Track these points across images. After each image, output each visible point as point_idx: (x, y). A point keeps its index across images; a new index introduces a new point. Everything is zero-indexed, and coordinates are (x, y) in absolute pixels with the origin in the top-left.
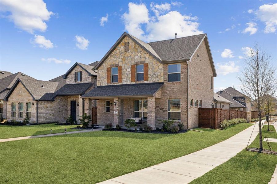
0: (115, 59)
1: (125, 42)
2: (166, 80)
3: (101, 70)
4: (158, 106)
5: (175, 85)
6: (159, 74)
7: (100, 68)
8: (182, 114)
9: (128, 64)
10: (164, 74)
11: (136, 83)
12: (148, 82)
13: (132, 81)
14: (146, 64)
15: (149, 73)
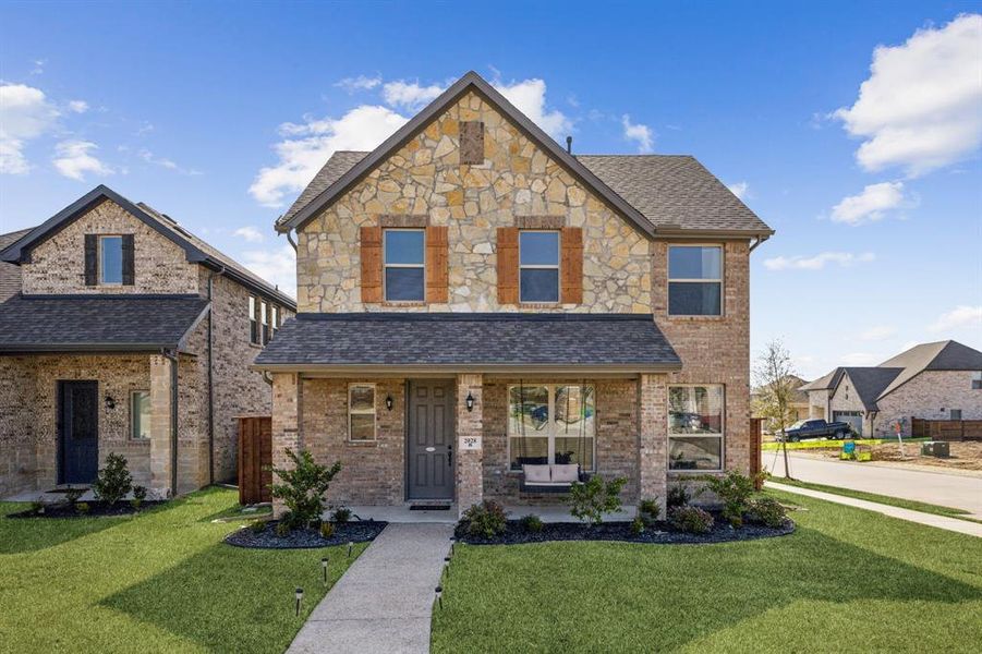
0: (409, 191)
1: (462, 120)
2: (661, 305)
3: (323, 236)
4: (626, 412)
5: (704, 328)
6: (634, 279)
7: (315, 226)
8: (731, 446)
9: (479, 220)
10: (656, 282)
11: (523, 311)
12: (583, 310)
13: (502, 301)
14: (572, 229)
15: (585, 272)
